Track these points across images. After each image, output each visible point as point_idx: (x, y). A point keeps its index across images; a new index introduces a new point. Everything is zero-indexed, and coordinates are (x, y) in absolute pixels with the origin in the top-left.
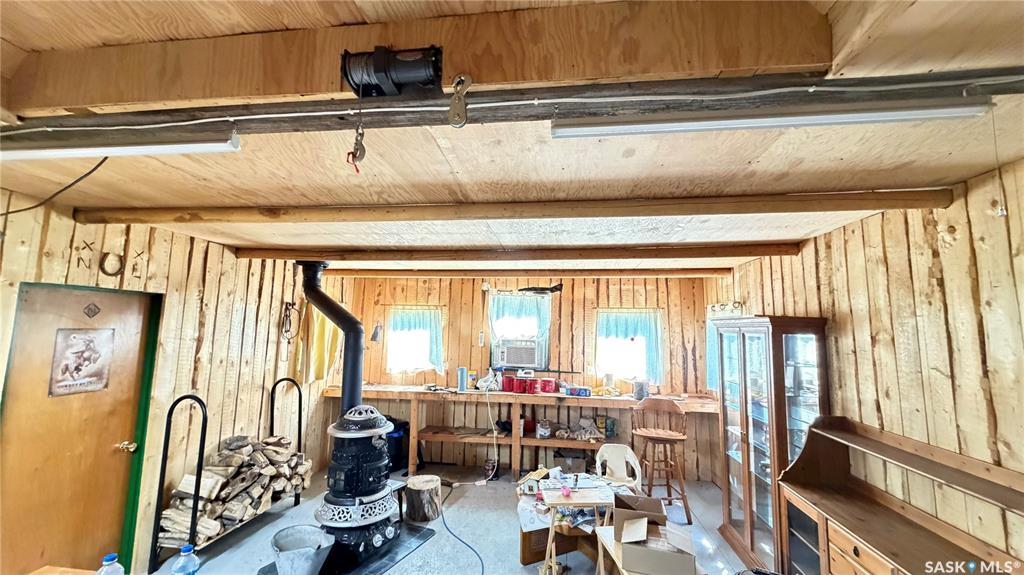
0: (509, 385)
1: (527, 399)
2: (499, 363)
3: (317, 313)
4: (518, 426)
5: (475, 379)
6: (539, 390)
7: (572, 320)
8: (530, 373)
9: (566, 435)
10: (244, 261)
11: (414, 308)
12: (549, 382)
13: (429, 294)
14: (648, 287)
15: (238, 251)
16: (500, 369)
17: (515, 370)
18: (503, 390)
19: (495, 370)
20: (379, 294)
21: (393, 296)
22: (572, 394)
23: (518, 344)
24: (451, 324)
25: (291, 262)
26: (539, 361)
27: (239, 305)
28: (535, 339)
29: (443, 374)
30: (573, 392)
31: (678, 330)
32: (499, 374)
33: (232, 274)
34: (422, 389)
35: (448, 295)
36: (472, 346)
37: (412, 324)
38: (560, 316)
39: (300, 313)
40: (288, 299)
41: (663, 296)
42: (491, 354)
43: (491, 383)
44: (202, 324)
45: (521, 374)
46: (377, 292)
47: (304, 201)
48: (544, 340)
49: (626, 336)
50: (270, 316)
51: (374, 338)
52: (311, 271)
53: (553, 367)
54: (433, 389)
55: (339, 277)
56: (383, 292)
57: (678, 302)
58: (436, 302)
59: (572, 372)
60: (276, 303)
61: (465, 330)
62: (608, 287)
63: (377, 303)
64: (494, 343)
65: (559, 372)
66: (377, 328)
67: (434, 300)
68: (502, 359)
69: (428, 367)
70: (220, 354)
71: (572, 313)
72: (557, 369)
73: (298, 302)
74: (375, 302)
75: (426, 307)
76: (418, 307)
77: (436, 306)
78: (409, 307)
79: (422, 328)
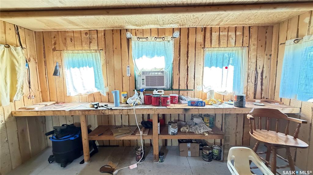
0: (148, 101)
1: (161, 110)
2: (142, 86)
4: (156, 126)
5: (126, 97)
6: (170, 103)
7: (188, 57)
9: (187, 130)
11: (80, 52)
12: (175, 97)
13: (90, 42)
14: (238, 33)
16: (142, 90)
17: (152, 90)
18: (145, 104)
19: (139, 91)
20: (55, 44)
21: (65, 44)
22: (192, 105)
23: (153, 74)
24: (107, 63)
26: (167, 84)
28: (164, 70)
29: (105, 95)
30: (192, 103)
31: (254, 61)
32: (141, 93)
34: (88, 107)
35: (103, 42)
36: (123, 76)
37: (81, 64)
38: (179, 55)
41: (246, 39)
42: (135, 81)
43: (136, 99)
45: (155, 92)
46: (53, 43)
48: (168, 71)
49: (223, 66)
51: (55, 73)
53: (175, 87)
54: (95, 106)
56: (57, 42)
57: (256, 43)
58: (96, 48)
59: (187, 90)
61: (117, 66)
62: (211, 34)
63: (54, 50)
64: (137, 74)
65: (179, 90)
66: (56, 66)
67: (94, 46)
68: (143, 84)
69: (95, 90)
71: (188, 52)
72: (177, 88)
74: (53, 50)
75: (89, 51)
76: (84, 51)
77: (96, 50)
78: (77, 52)
79: (88, 66)
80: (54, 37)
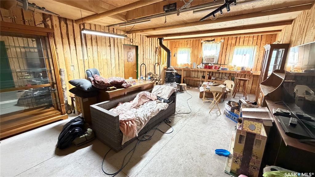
1: (210, 70)
2: (205, 62)
3: (162, 49)
4: (207, 76)
5: (197, 66)
6: (213, 68)
7: (226, 50)
8: (212, 64)
9: (219, 80)
10: (149, 39)
11: (184, 48)
12: (217, 66)
13: (187, 44)
14: (254, 38)
15: (148, 37)
17: (208, 63)
18: (204, 68)
19: (203, 64)
21: (179, 45)
22: (222, 69)
23: (210, 57)
24: (192, 52)
25: (157, 38)
26: (215, 61)
27: (148, 48)
28: (215, 55)
29: (190, 64)
33: (147, 41)
34: (184, 67)
35: (192, 44)
36: (197, 58)
37: (183, 52)
38: (223, 49)
39: (159, 50)
40: (157, 47)
41: (259, 41)
42: (202, 60)
43: (201, 66)
44: (143, 51)
45: (210, 65)
47: (159, 26)
48: (217, 56)
49: (243, 54)
50: (154, 50)
51: (174, 56)
52: (161, 40)
53: (219, 63)
54: (187, 67)
55: (166, 41)
56: (176, 44)
59: (225, 64)
60: (154, 48)
61: (196, 54)
62: (240, 39)
63: (175, 47)
64: (203, 57)
66: (175, 53)
67: (189, 46)
69: (186, 63)
70: (146, 57)
71: (227, 48)
72: (220, 63)
73: (158, 47)
79: (185, 54)
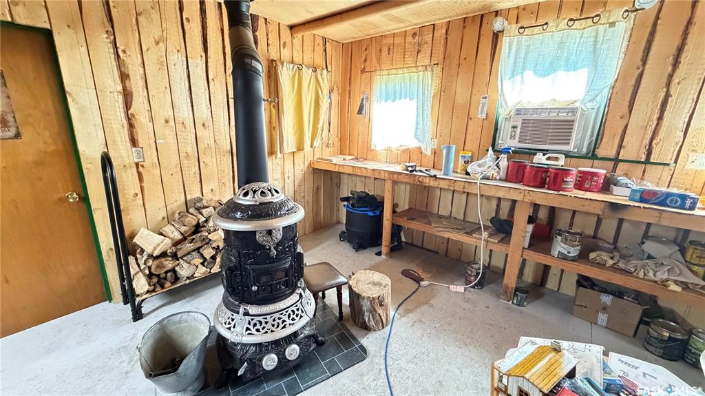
0: (517, 173)
1: (545, 197)
2: (508, 141)
4: (522, 231)
6: (571, 186)
7: (676, 65)
8: (557, 159)
9: (610, 262)
11: (400, 71)
12: (594, 174)
13: (419, 51)
16: (506, 151)
17: (532, 153)
18: (506, 180)
19: (497, 152)
20: (365, 61)
21: (379, 60)
22: (642, 200)
23: (544, 116)
24: (443, 91)
28: (577, 105)
29: (429, 153)
30: (645, 197)
32: (504, 157)
34: (399, 168)
35: (442, 49)
36: (469, 118)
37: (398, 94)
42: (496, 129)
43: (488, 167)
45: (540, 159)
46: (363, 59)
51: (360, 112)
53: (606, 151)
54: (410, 169)
56: (368, 58)
58: (427, 62)
59: (647, 161)
61: (462, 96)
63: (363, 71)
64: (502, 114)
65: (616, 160)
66: (363, 99)
67: (424, 59)
68: (513, 137)
69: (413, 144)
70: (163, 110)
71: (680, 49)
72: (611, 153)
74: (361, 71)
75: (414, 70)
76: (406, 70)
77: (426, 66)
78: (394, 72)
79: (408, 98)
80: (366, 50)
